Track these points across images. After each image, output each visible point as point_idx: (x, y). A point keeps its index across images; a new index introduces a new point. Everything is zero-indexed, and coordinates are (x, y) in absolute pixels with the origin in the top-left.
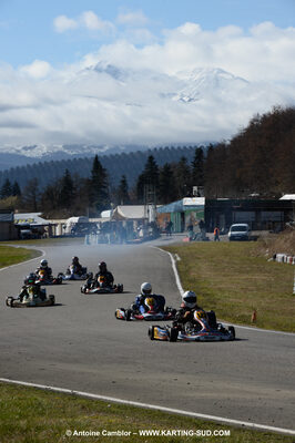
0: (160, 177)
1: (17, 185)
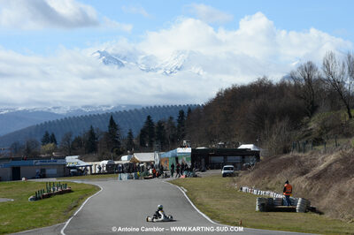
0: (155, 130)
1: (53, 135)
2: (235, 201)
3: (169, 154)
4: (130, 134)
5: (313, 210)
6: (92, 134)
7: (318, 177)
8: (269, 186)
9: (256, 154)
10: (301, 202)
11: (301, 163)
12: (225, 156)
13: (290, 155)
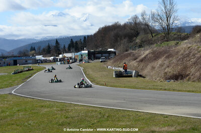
0: (74, 45)
1: (34, 48)
2: (104, 73)
3: (79, 53)
4: (64, 46)
5: (141, 76)
6: (49, 47)
7: (142, 61)
8: (120, 65)
9: (115, 53)
10: (135, 73)
11: (134, 55)
12: (102, 54)
13: (129, 52)
